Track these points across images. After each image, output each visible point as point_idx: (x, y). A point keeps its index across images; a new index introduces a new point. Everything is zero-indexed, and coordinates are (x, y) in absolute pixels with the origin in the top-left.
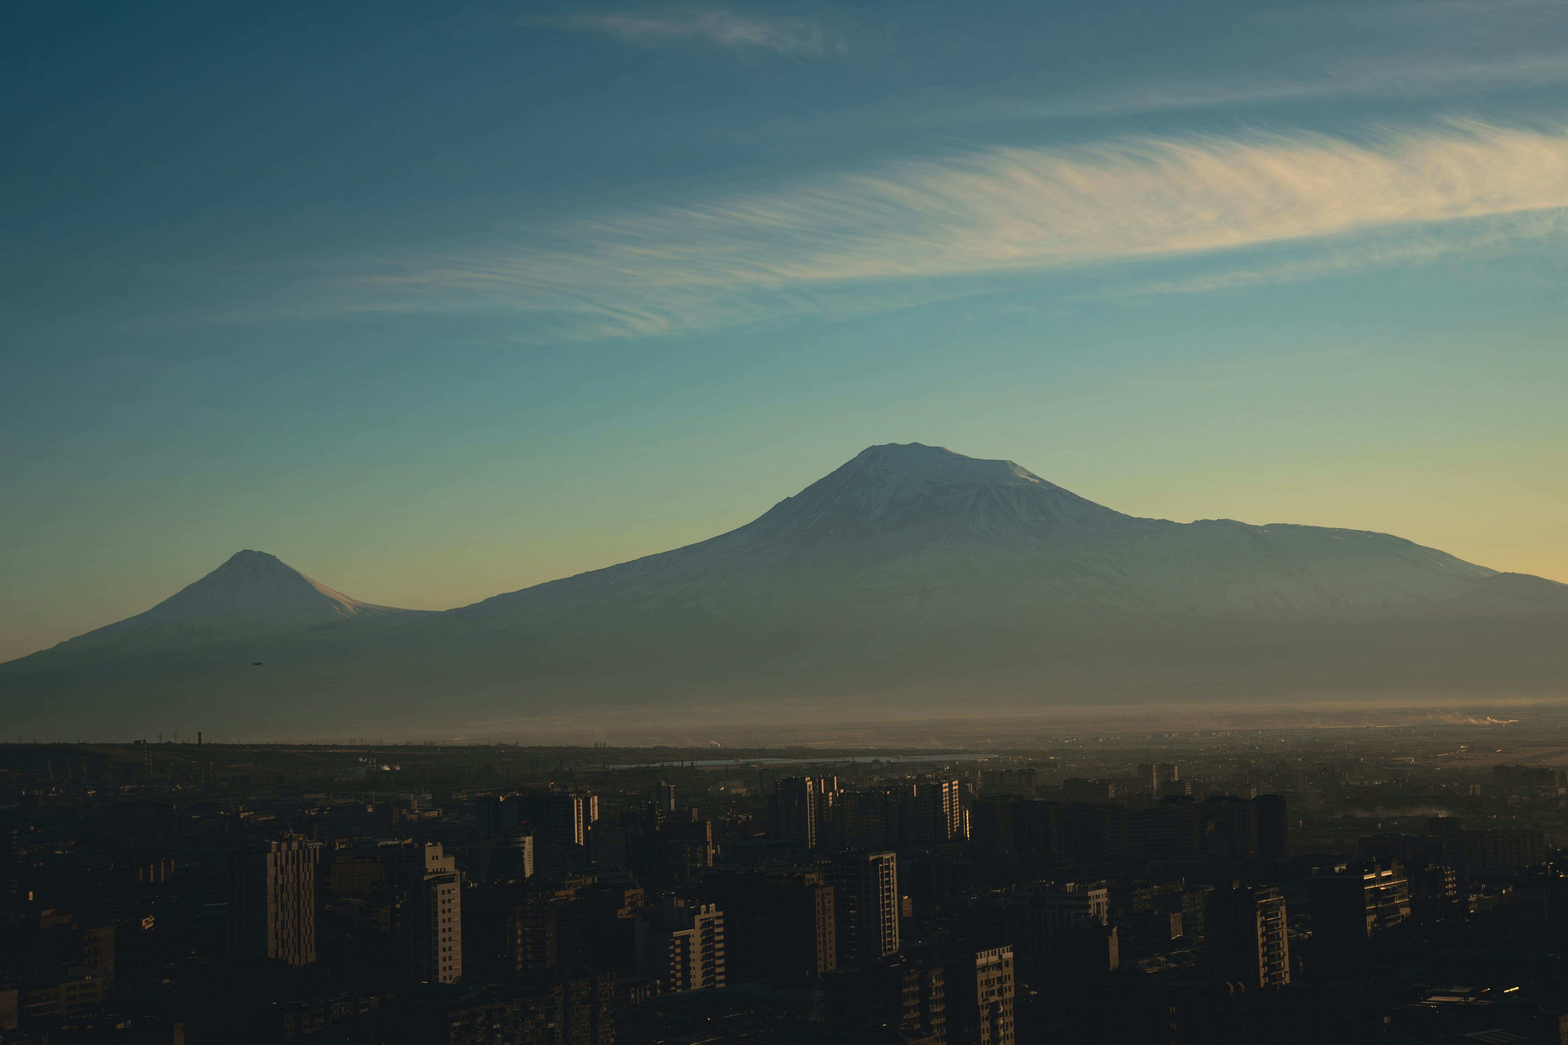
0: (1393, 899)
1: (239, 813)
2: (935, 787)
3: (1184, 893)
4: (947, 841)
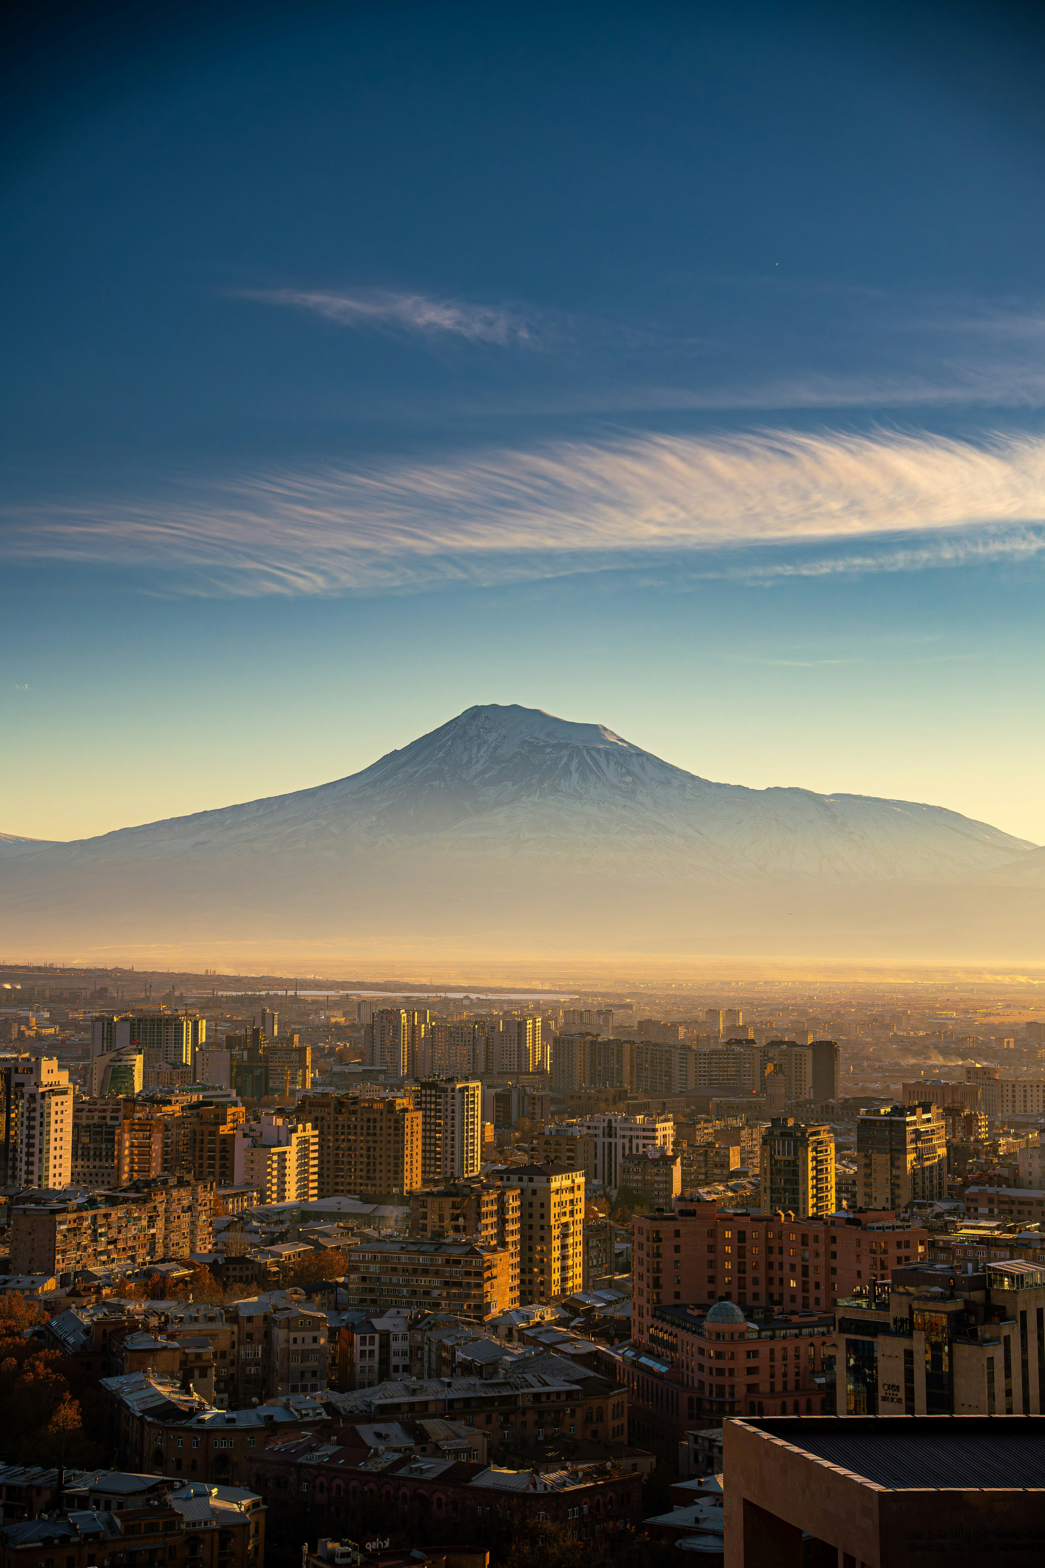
0: (931, 1140)
2: (519, 1024)
3: (743, 1128)
4: (529, 1073)
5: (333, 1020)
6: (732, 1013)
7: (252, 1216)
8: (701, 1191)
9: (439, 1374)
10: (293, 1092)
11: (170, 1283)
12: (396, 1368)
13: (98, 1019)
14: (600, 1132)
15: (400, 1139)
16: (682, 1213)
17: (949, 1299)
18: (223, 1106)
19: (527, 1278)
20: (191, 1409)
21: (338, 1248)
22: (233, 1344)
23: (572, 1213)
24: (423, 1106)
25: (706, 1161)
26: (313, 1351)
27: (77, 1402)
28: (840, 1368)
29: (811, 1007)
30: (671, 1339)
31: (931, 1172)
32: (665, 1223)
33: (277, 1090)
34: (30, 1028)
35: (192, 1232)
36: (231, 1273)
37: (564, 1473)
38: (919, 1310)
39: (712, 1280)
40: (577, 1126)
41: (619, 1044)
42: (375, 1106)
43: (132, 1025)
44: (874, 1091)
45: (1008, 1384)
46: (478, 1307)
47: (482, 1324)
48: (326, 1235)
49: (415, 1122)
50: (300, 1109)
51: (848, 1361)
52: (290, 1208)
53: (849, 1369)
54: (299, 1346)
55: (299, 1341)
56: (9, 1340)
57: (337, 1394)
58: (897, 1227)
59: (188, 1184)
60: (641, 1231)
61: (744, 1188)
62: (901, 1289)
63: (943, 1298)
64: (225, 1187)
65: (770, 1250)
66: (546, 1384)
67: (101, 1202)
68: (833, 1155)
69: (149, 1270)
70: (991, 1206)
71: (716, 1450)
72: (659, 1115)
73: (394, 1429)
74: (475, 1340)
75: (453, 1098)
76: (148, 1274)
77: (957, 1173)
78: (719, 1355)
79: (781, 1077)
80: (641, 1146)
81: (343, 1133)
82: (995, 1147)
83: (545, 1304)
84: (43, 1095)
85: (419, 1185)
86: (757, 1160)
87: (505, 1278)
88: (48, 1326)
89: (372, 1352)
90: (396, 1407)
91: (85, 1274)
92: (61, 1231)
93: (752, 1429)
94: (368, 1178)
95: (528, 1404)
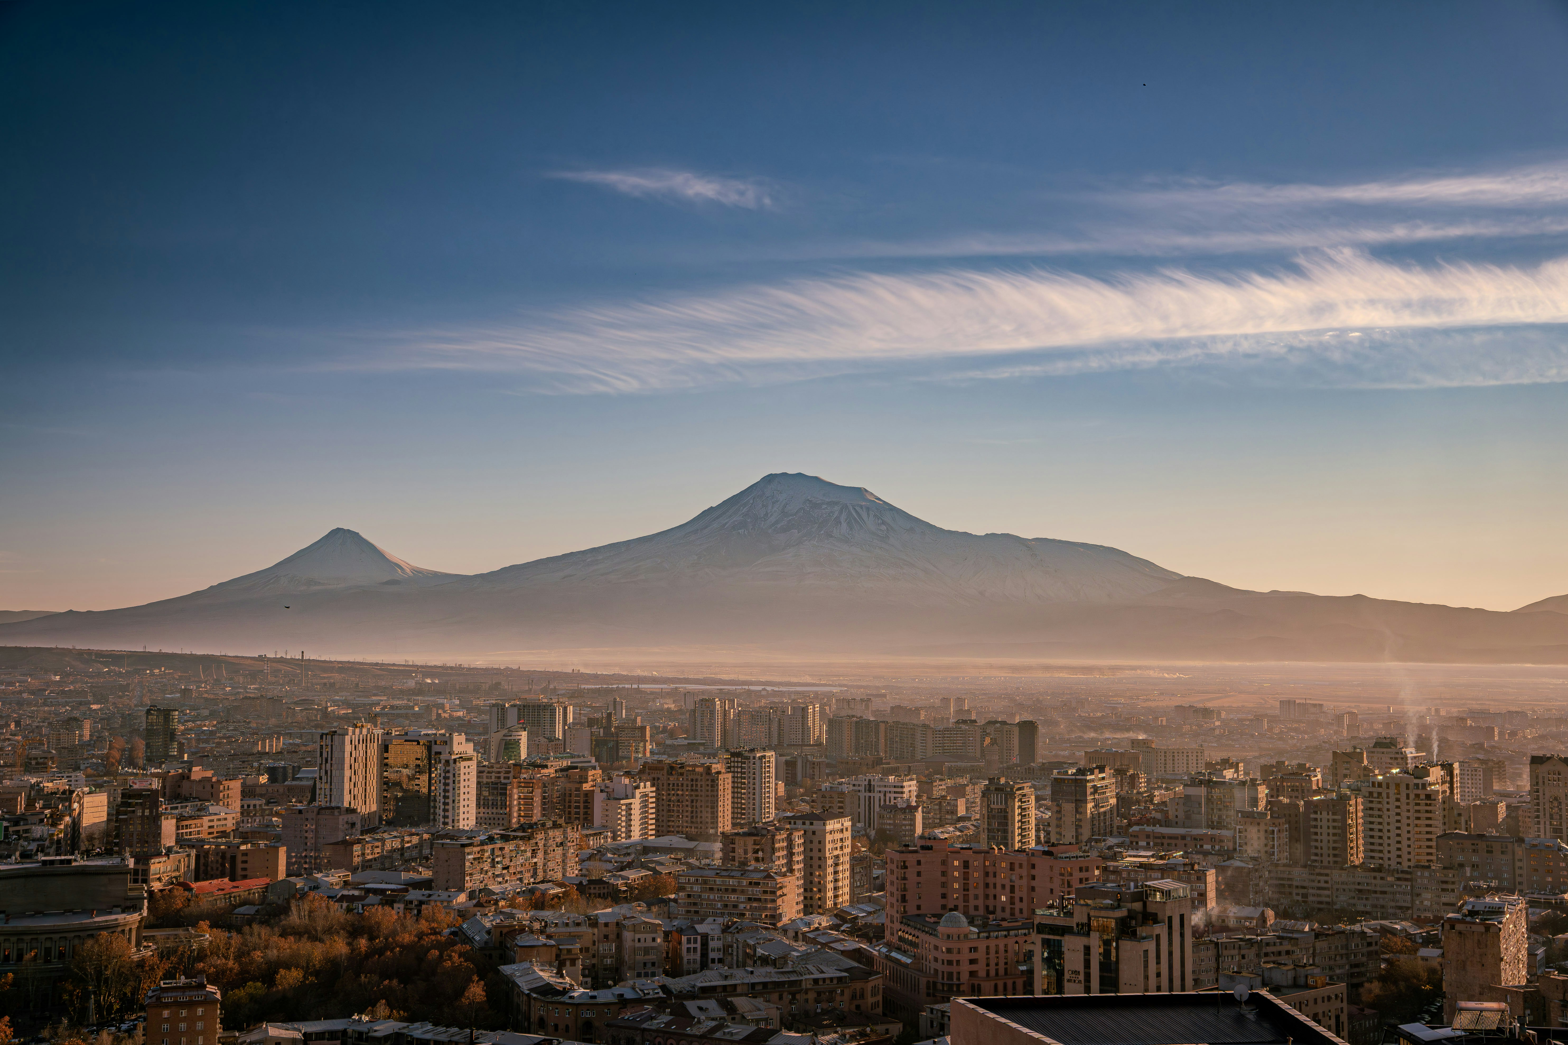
0: (1105, 793)
1: (327, 708)
2: (803, 709)
3: (968, 785)
4: (810, 745)
5: (666, 706)
6: (960, 700)
7: (607, 850)
8: (936, 831)
9: (744, 965)
10: (636, 759)
11: (547, 898)
12: (713, 961)
13: (494, 705)
14: (862, 788)
15: (715, 793)
16: (923, 848)
17: (1116, 908)
18: (585, 770)
19: (809, 895)
20: (564, 988)
21: (670, 873)
22: (594, 942)
23: (841, 848)
24: (732, 769)
25: (940, 809)
26: (653, 948)
27: (482, 983)
28: (1037, 959)
29: (1018, 696)
30: (914, 939)
31: (1105, 816)
32: (910, 855)
33: (624, 758)
34: (445, 712)
35: (563, 861)
36: (592, 891)
37: (836, 1035)
38: (1095, 917)
39: (944, 896)
40: (846, 784)
41: (877, 724)
42: (697, 769)
43: (519, 709)
44: (1064, 757)
45: (1158, 969)
46: (773, 917)
47: (776, 929)
48: (661, 864)
49: (726, 782)
50: (642, 772)
51: (1043, 954)
52: (634, 845)
53: (1043, 959)
54: (642, 944)
55: (642, 940)
56: (433, 937)
57: (670, 979)
58: (1081, 857)
59: (561, 826)
60: (892, 861)
61: (969, 828)
62: (1082, 902)
63: (1112, 908)
64: (587, 829)
65: (987, 874)
66: (822, 972)
67: (497, 839)
68: (1033, 804)
69: (532, 888)
70: (1148, 840)
71: (946, 1019)
72: (906, 775)
73: (711, 1004)
74: (770, 940)
75: (754, 764)
76: (532, 891)
77: (1123, 816)
78: (949, 951)
79: (996, 747)
80: (892, 799)
81: (673, 790)
82: (1151, 797)
83: (822, 914)
84: (455, 760)
85: (729, 828)
86: (978, 809)
87: (793, 895)
88: (461, 928)
89: (695, 949)
90: (713, 989)
91: (486, 891)
92: (469, 860)
93: (972, 1006)
94: (692, 822)
95: (809, 986)
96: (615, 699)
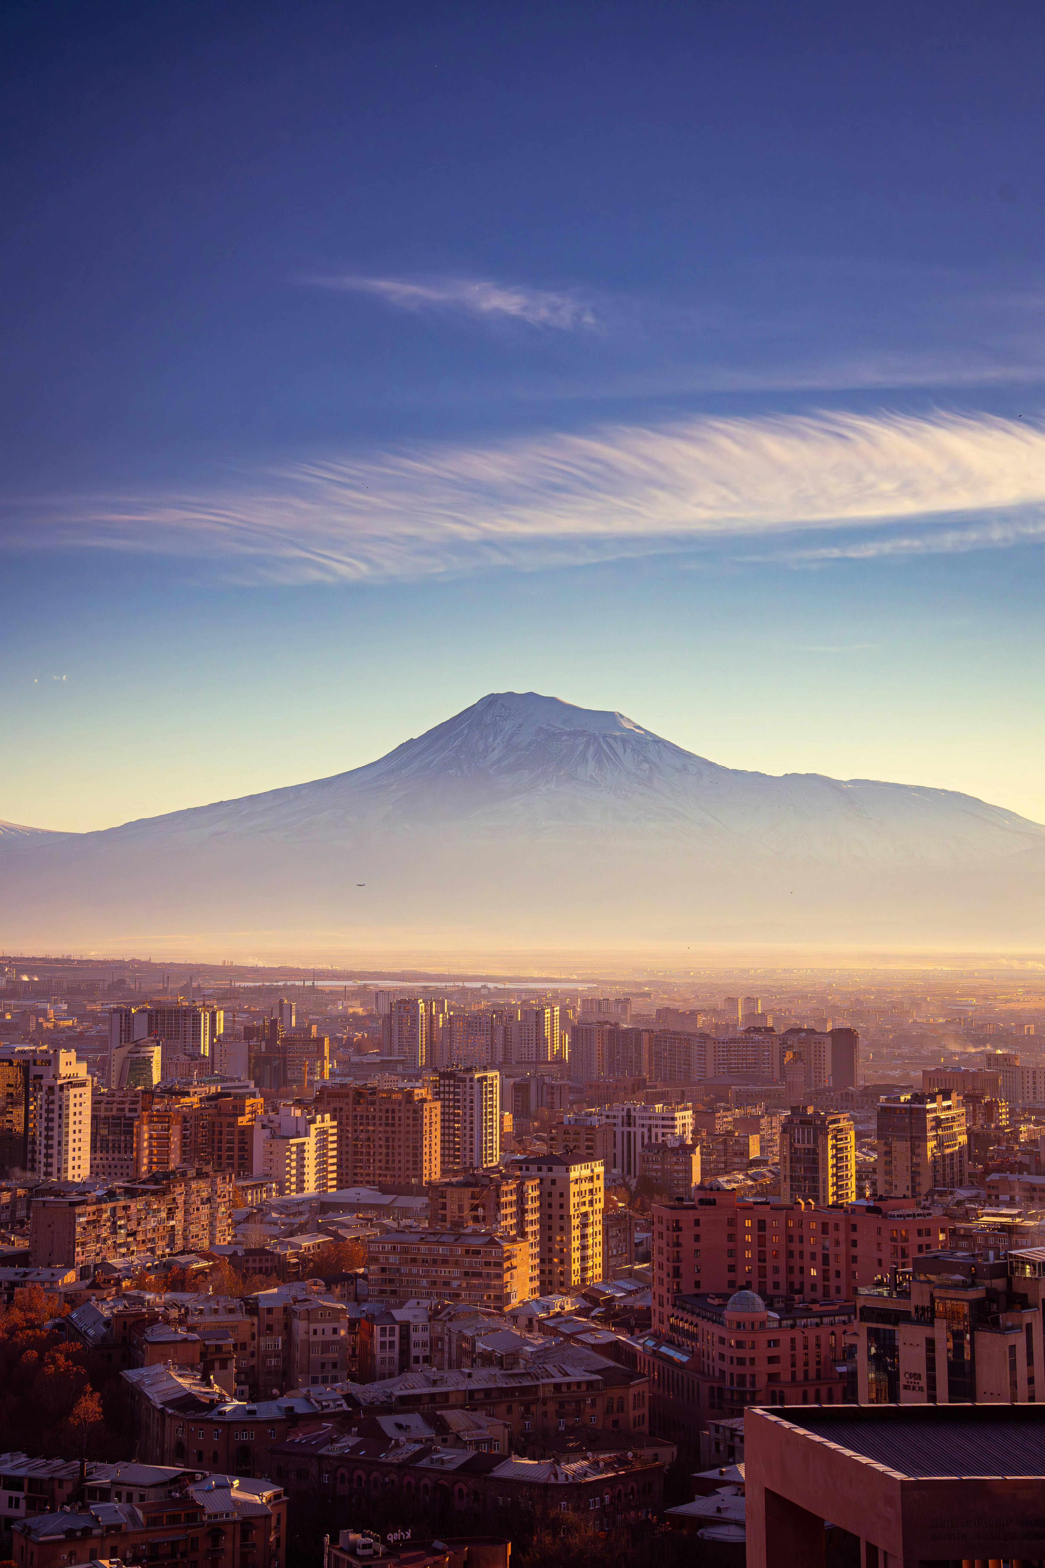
0: (951, 1127)
2: (538, 1013)
3: (763, 1117)
4: (548, 1063)
5: (351, 1010)
6: (751, 1000)
7: (272, 1207)
8: (720, 1179)
9: (459, 1365)
10: (311, 1083)
11: (189, 1275)
12: (416, 1360)
13: (115, 1011)
14: (619, 1121)
15: (419, 1129)
16: (702, 1202)
17: (970, 1287)
18: (242, 1098)
19: (546, 1267)
20: (212, 1401)
21: (357, 1239)
22: (253, 1335)
23: (591, 1203)
24: (442, 1096)
25: (725, 1149)
26: (334, 1342)
27: (98, 1394)
28: (861, 1357)
30: (691, 1328)
31: (951, 1159)
32: (685, 1212)
33: (295, 1081)
34: (48, 1020)
35: (211, 1224)
36: (251, 1265)
37: (585, 1463)
38: (940, 1298)
39: (732, 1269)
40: (596, 1115)
41: (638, 1033)
42: (394, 1096)
43: (150, 1017)
44: (895, 1078)
45: (1030, 1371)
46: (498, 1298)
47: (502, 1315)
48: (345, 1226)
49: (433, 1113)
50: (318, 1100)
51: (869, 1350)
52: (310, 1200)
53: (870, 1357)
54: (319, 1338)
55: (319, 1332)
56: (30, 1332)
57: (358, 1385)
58: (919, 1215)
59: (207, 1175)
60: (660, 1220)
61: (764, 1176)
62: (922, 1278)
63: (964, 1286)
64: (244, 1178)
65: (790, 1239)
66: (566, 1374)
67: (120, 1194)
68: (853, 1143)
69: (168, 1262)
70: (1013, 1193)
71: (737, 1440)
72: (678, 1103)
73: (414, 1420)
74: (497, 1330)
75: (472, 1087)
76: (167, 1266)
77: (977, 1159)
78: (740, 1344)
79: (800, 1064)
80: (660, 1135)
81: (361, 1124)
82: (1016, 1133)
83: (565, 1294)
84: (61, 1087)
85: (438, 1176)
86: (776, 1149)
87: (525, 1268)
88: (68, 1318)
89: (392, 1343)
90: (417, 1398)
91: (105, 1266)
92: (80, 1223)
93: (773, 1418)
94: (387, 1169)
95: (548, 1395)
96: (281, 1001)
